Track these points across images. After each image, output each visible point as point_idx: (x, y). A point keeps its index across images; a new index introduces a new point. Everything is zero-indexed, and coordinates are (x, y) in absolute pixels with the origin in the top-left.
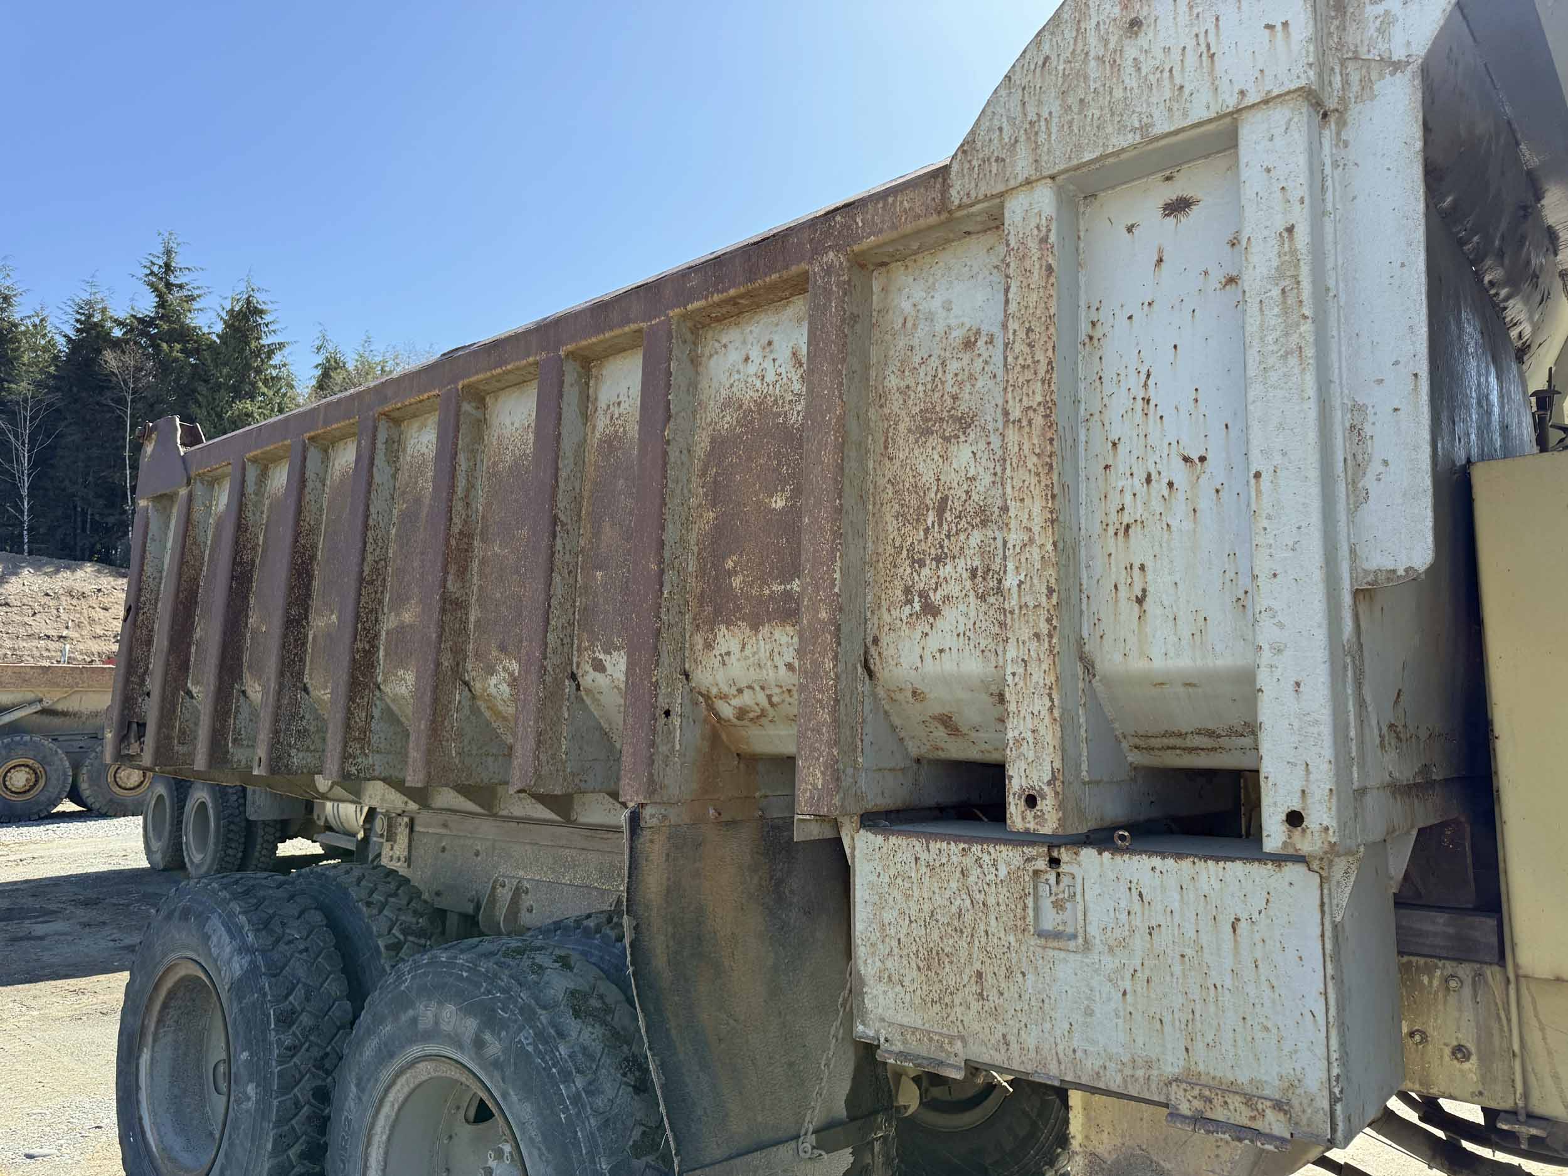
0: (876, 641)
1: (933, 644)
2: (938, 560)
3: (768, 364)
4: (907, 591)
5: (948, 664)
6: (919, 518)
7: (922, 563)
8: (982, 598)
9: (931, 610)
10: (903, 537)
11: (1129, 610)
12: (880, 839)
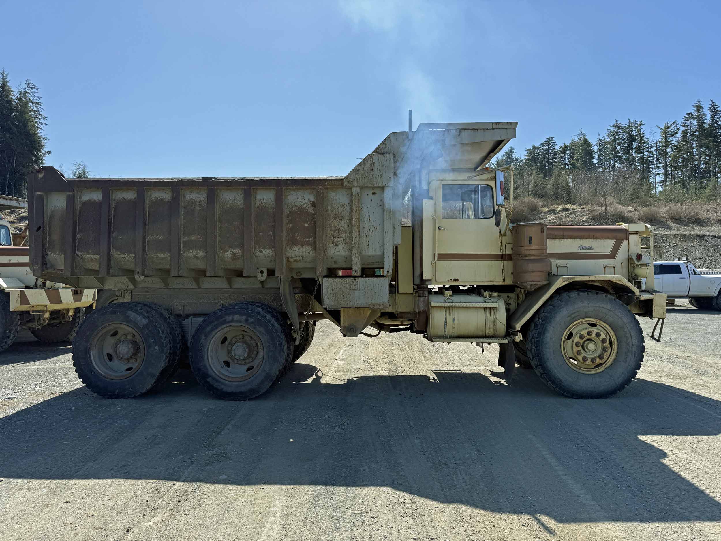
0: (326, 249)
1: (337, 250)
2: (338, 238)
3: (303, 200)
4: (332, 242)
5: (339, 253)
6: (335, 231)
7: (335, 238)
8: (345, 244)
9: (336, 245)
10: (332, 234)
11: (366, 247)
12: (327, 279)
